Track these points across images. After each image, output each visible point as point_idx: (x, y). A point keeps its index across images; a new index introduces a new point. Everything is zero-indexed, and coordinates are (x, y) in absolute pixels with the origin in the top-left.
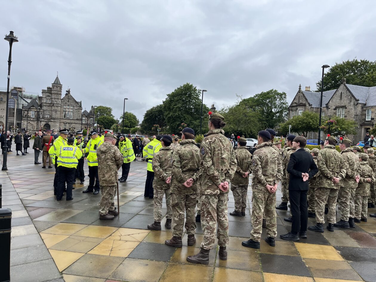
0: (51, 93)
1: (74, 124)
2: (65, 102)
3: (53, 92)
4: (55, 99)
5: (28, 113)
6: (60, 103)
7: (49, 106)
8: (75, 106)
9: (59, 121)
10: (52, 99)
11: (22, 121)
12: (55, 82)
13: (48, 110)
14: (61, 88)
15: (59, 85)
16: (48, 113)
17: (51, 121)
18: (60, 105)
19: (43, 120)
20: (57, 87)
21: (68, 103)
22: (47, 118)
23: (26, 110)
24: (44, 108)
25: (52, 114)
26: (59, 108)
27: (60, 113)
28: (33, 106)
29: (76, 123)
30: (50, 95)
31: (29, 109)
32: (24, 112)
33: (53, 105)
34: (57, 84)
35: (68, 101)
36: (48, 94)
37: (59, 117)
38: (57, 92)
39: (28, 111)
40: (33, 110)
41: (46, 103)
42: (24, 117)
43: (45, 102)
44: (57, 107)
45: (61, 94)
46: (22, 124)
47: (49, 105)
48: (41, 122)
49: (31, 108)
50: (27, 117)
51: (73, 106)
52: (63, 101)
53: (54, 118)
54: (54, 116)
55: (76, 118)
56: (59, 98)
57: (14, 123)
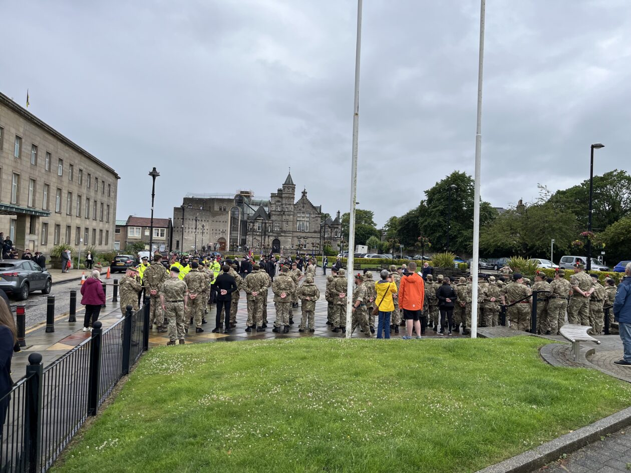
0: (281, 197)
1: (311, 239)
2: (299, 208)
3: (283, 195)
4: (286, 204)
5: (253, 226)
6: (293, 210)
7: (278, 215)
8: (311, 213)
9: (291, 235)
10: (282, 204)
11: (247, 237)
12: (286, 182)
13: (279, 220)
14: (294, 189)
15: (291, 186)
16: (278, 225)
17: (282, 236)
18: (292, 213)
19: (271, 234)
20: (289, 189)
21: (303, 210)
22: (277, 231)
23: (251, 222)
24: (273, 218)
25: (282, 226)
26: (291, 216)
27: (293, 224)
28: (260, 216)
29: (314, 236)
30: (280, 200)
31: (255, 219)
32: (249, 225)
33: (284, 213)
34: (289, 185)
35: (303, 207)
36: (278, 199)
37: (291, 230)
38: (288, 195)
39: (253, 223)
40: (259, 221)
41: (275, 211)
42: (249, 231)
43: (274, 209)
44: (289, 215)
45: (293, 198)
46: (247, 240)
47: (279, 213)
48: (269, 236)
49: (258, 218)
50: (253, 230)
51: (310, 214)
52: (296, 206)
53: (284, 231)
54: (284, 229)
55: (313, 230)
56: (292, 203)
57: (237, 239)
